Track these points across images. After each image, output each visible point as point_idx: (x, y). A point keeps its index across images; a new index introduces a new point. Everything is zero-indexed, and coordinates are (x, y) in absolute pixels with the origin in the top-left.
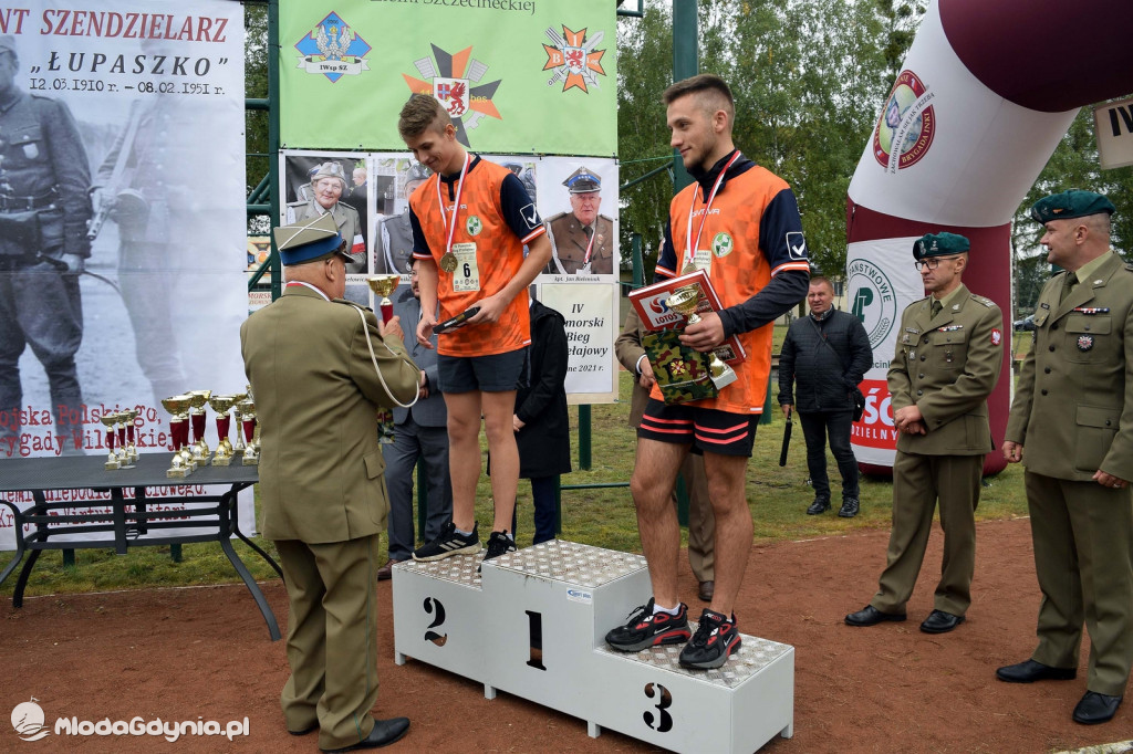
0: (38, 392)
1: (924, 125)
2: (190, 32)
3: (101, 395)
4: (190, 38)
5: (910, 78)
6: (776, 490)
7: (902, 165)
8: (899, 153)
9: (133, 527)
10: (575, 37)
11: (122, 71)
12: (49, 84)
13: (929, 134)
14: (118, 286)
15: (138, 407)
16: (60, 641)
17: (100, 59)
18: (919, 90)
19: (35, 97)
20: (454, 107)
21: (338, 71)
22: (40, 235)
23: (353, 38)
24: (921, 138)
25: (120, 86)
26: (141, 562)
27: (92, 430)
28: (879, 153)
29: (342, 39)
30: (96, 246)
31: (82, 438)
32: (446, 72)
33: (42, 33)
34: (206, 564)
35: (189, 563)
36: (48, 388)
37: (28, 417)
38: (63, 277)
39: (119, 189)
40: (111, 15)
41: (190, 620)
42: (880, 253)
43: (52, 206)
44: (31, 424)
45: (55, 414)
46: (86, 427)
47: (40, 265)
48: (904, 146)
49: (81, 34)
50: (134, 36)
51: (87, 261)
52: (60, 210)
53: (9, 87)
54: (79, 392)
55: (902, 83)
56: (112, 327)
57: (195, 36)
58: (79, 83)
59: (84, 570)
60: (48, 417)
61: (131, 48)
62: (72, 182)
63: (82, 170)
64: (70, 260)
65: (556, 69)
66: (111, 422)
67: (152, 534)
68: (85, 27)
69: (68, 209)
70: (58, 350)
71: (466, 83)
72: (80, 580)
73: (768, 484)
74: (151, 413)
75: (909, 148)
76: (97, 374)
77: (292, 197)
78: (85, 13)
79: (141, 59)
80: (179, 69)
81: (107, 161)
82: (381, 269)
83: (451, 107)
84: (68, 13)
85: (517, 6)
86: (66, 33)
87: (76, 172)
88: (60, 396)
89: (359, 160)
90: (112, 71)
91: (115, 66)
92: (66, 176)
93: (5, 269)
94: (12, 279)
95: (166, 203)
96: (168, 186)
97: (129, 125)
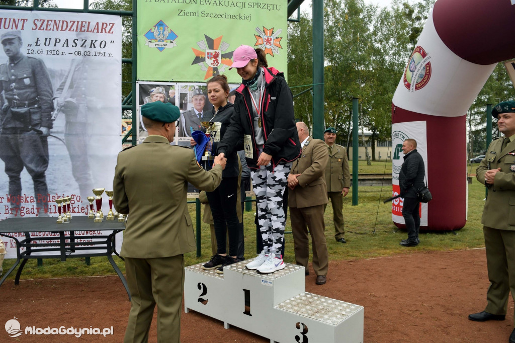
0: (29, 188)
1: (426, 71)
2: (98, 29)
3: (57, 190)
4: (98, 32)
5: (420, 50)
6: (359, 236)
7: (417, 88)
8: (415, 83)
9: (69, 249)
10: (268, 32)
11: (67, 46)
12: (36, 52)
13: (429, 75)
14: (64, 141)
15: (72, 195)
16: (36, 300)
17: (58, 41)
18: (424, 55)
19: (29, 58)
20: (214, 63)
21: (163, 47)
22: (30, 118)
23: (170, 32)
24: (425, 76)
25: (67, 53)
26: (72, 265)
27: (52, 205)
28: (406, 83)
29: (165, 33)
30: (55, 124)
31: (48, 209)
32: (211, 47)
33: (33, 29)
34: (101, 266)
35: (94, 266)
36: (33, 186)
37: (24, 199)
38: (41, 138)
39: (65, 98)
40: (63, 21)
41: (93, 291)
42: (407, 129)
43: (36, 106)
44: (25, 202)
45: (36, 198)
46: (50, 204)
47: (30, 132)
48: (418, 80)
49: (50, 30)
50: (73, 31)
51: (51, 130)
52: (39, 107)
53: (18, 53)
54: (46, 189)
55: (416, 52)
56: (62, 160)
57: (100, 31)
58: (48, 51)
59: (46, 268)
60: (33, 199)
61: (71, 36)
62: (45, 95)
63: (49, 90)
64: (44, 130)
65: (260, 46)
66: (60, 202)
67: (77, 252)
68: (52, 27)
69: (43, 107)
71: (220, 52)
72: (45, 272)
73: (355, 233)
74: (78, 198)
75: (420, 81)
76: (56, 180)
78: (52, 21)
79: (76, 41)
80: (93, 45)
81: (60, 86)
82: (182, 134)
84: (44, 20)
85: (243, 18)
86: (43, 30)
87: (47, 91)
88: (38, 190)
89: (172, 86)
90: (63, 46)
91: (64, 44)
92: (42, 93)
93: (15, 133)
94: (18, 138)
95: (86, 105)
96: (87, 97)
97: (70, 70)
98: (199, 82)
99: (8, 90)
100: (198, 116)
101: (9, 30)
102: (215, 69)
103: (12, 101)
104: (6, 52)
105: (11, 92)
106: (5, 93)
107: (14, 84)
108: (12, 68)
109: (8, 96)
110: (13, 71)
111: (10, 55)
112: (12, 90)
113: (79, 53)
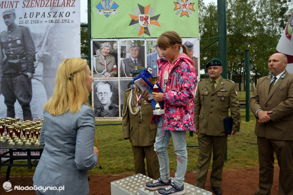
0: (19, 114)
2: (64, 4)
3: (37, 115)
11: (44, 17)
12: (24, 22)
14: (42, 82)
17: (38, 14)
19: (20, 26)
20: (145, 23)
21: (109, 14)
22: (21, 66)
23: (113, 3)
25: (44, 22)
28: (288, 35)
29: (110, 4)
30: (36, 70)
32: (142, 12)
33: (23, 7)
36: (22, 113)
38: (27, 79)
39: (43, 52)
40: (42, 1)
43: (24, 58)
47: (21, 76)
49: (33, 7)
50: (48, 7)
51: (34, 74)
52: (26, 59)
53: (13, 24)
54: (31, 114)
56: (41, 94)
57: (66, 5)
58: (32, 21)
61: (47, 10)
62: (30, 51)
63: (33, 47)
64: (29, 74)
65: (178, 10)
68: (34, 5)
69: (29, 59)
70: (25, 101)
71: (149, 16)
73: (250, 143)
76: (37, 109)
77: (95, 54)
78: (34, 1)
79: (50, 13)
80: (61, 16)
81: (40, 44)
82: (122, 75)
83: (144, 23)
84: (30, 1)
87: (31, 48)
88: (26, 115)
89: (115, 41)
90: (42, 17)
91: (42, 15)
92: (28, 49)
93: (11, 77)
94: (13, 80)
95: (56, 56)
96: (57, 51)
97: (46, 33)
98: (135, 38)
99: (7, 48)
100: (134, 62)
101: (8, 8)
102: (146, 28)
103: (9, 55)
104: (5, 23)
105: (8, 50)
106: (5, 50)
107: (10, 44)
108: (9, 34)
109: (7, 52)
110: (10, 35)
111: (8, 25)
112: (9, 48)
113: (52, 21)
